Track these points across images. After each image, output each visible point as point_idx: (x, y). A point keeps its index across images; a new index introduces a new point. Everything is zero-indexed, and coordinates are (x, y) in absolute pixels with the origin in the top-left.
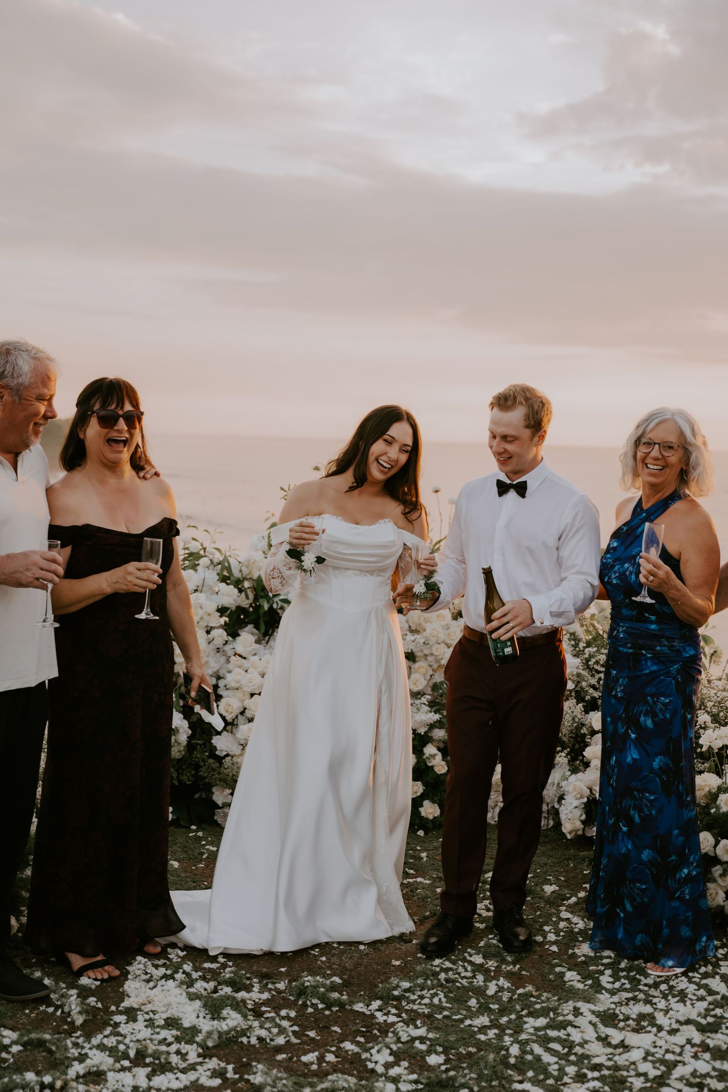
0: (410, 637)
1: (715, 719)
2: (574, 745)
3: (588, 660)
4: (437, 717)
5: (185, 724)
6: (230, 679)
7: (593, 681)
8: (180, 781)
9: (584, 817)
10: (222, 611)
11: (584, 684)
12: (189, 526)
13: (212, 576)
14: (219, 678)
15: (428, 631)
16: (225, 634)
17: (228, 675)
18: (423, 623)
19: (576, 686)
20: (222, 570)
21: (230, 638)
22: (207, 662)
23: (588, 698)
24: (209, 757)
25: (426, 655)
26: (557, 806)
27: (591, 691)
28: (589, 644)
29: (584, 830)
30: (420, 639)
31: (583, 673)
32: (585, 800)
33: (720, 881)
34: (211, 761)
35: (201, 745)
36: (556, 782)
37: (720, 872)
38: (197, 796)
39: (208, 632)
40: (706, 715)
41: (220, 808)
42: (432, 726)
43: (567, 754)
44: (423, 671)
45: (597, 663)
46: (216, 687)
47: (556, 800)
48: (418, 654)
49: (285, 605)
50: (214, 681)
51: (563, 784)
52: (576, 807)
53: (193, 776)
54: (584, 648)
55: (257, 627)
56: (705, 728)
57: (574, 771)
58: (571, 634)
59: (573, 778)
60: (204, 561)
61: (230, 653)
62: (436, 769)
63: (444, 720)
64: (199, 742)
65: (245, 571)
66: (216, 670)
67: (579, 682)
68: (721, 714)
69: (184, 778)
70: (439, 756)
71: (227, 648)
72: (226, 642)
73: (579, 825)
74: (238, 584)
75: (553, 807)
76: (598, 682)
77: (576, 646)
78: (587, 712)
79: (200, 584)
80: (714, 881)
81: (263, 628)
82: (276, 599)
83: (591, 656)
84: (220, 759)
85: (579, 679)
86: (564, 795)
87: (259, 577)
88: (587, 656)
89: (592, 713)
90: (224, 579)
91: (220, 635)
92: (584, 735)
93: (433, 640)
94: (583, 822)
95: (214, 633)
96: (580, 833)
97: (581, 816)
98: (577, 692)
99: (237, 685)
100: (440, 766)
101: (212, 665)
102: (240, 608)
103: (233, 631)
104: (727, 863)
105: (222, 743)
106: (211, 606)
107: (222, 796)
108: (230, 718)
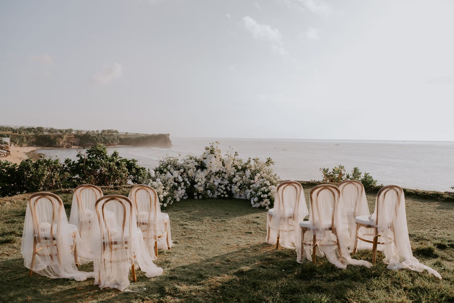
0: (225, 170)
4: (229, 182)
5: (190, 183)
7: (253, 176)
8: (189, 192)
10: (195, 166)
13: (194, 161)
14: (195, 177)
17: (196, 176)
18: (227, 168)
24: (193, 188)
25: (228, 173)
26: (246, 195)
35: (192, 186)
38: (192, 194)
39: (193, 169)
41: (195, 196)
42: (228, 184)
44: (227, 175)
46: (194, 178)
48: (226, 173)
49: (205, 165)
51: (247, 192)
53: (191, 191)
60: (193, 158)
65: (199, 160)
67: (251, 176)
70: (229, 188)
71: (196, 172)
74: (198, 162)
79: (192, 162)
80: (264, 201)
81: (202, 169)
84: (195, 188)
87: (201, 161)
90: (195, 161)
91: (195, 170)
100: (229, 189)
101: (194, 175)
102: (198, 166)
103: (197, 169)
104: (265, 198)
105: (195, 186)
106: (194, 165)
107: (195, 194)
108: (196, 182)
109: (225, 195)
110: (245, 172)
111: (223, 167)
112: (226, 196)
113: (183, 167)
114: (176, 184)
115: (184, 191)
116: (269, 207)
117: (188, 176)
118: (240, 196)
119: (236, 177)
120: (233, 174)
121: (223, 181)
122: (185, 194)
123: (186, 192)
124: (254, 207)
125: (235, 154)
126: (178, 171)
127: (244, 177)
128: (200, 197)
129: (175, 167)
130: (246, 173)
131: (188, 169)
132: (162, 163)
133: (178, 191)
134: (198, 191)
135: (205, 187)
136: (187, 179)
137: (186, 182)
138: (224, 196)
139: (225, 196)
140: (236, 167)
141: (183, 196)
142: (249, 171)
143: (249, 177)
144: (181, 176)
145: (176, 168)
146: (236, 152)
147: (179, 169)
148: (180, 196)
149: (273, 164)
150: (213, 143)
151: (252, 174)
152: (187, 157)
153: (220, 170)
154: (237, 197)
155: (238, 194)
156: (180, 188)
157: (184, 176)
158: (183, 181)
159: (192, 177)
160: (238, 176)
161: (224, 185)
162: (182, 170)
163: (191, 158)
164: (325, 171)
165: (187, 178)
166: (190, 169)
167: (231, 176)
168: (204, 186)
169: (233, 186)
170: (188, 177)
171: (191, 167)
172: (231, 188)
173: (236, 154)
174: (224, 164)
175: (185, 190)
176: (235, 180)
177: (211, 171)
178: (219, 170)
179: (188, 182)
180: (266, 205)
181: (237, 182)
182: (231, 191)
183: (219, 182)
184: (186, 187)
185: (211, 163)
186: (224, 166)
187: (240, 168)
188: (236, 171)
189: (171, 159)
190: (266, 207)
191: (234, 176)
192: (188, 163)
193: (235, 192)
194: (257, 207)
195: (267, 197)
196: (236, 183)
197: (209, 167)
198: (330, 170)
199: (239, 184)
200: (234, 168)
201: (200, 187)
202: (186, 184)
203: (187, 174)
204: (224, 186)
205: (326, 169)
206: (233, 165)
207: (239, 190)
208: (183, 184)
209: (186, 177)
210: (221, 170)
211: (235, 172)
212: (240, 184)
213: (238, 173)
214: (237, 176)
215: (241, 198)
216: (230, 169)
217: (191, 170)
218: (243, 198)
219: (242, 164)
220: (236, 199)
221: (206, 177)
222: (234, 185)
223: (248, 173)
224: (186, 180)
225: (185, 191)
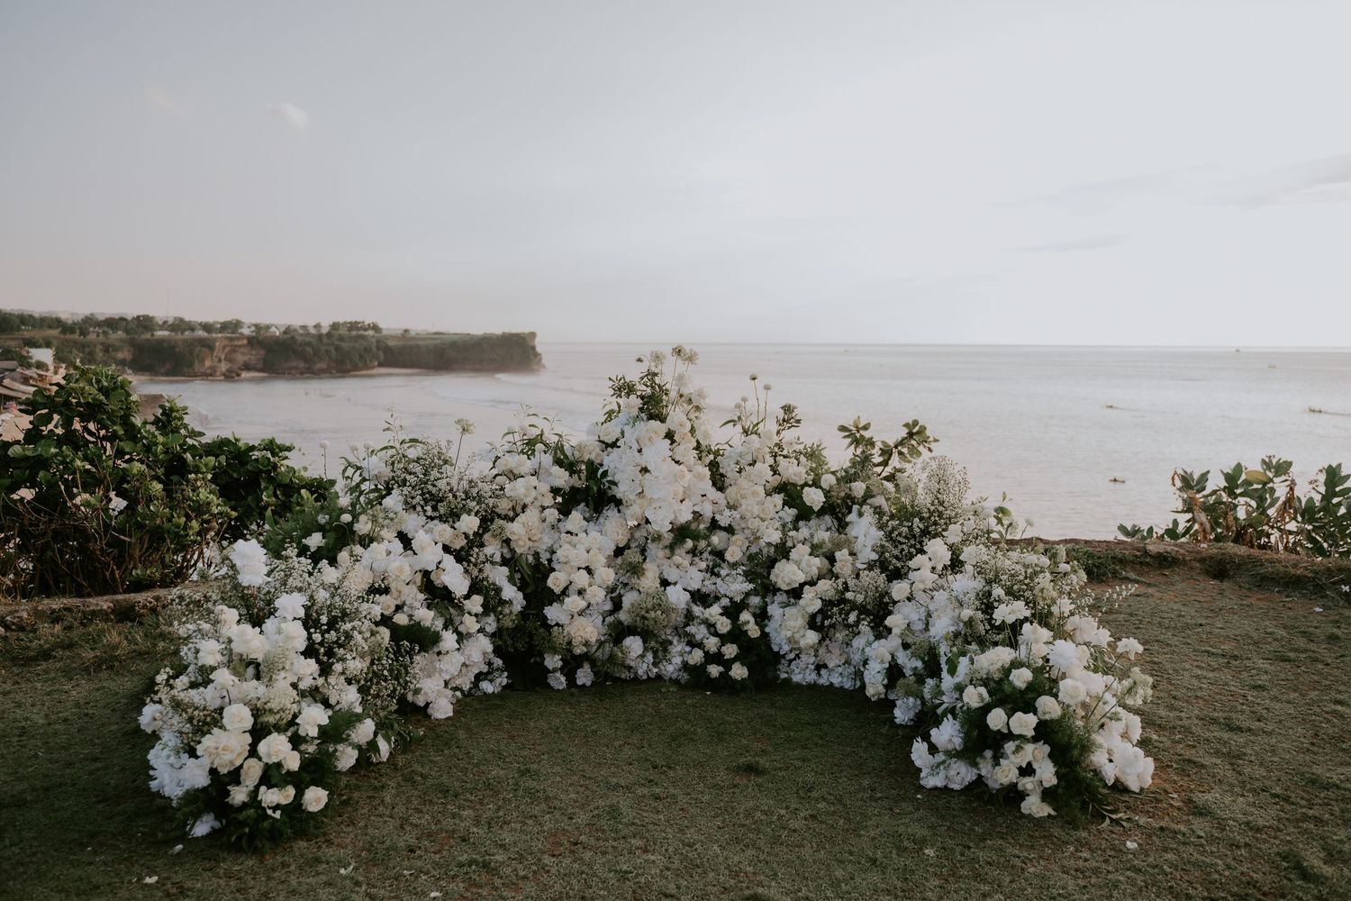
0: (727, 513)
1: (1009, 592)
2: (878, 612)
3: (891, 532)
4: (751, 586)
5: (520, 595)
6: (560, 554)
7: (896, 552)
8: (516, 649)
9: (886, 682)
10: (555, 491)
11: (887, 555)
12: (529, 415)
13: (549, 458)
15: (744, 506)
16: (557, 512)
17: (559, 551)
18: (740, 499)
19: (880, 557)
20: (556, 453)
21: (562, 517)
22: (540, 539)
23: (891, 567)
24: (541, 626)
25: (744, 529)
26: (862, 669)
27: (894, 561)
28: (892, 517)
29: (886, 694)
30: (736, 514)
31: (887, 544)
32: (887, 665)
33: (1012, 757)
34: (542, 630)
35: (533, 615)
36: (861, 648)
37: (1013, 748)
38: (532, 660)
39: (542, 512)
40: (1000, 588)
41: (552, 672)
42: (747, 594)
43: (869, 623)
44: (739, 543)
45: (900, 534)
46: (550, 561)
47: (862, 663)
48: (736, 527)
49: (613, 487)
50: (548, 556)
51: (867, 650)
52: (879, 672)
53: (528, 642)
54: (888, 521)
55: (587, 506)
56: (1000, 601)
57: (878, 637)
58: (876, 508)
59: (876, 644)
60: (540, 447)
61: (563, 530)
62: (750, 633)
63: (759, 588)
64: (533, 612)
65: (577, 454)
66: (549, 545)
67: (883, 553)
68: (1015, 587)
69: (519, 645)
70: (752, 620)
71: (561, 525)
72: (559, 520)
73: (881, 689)
74: (572, 467)
75: (859, 669)
76: (901, 553)
77: (880, 519)
78: (890, 580)
79: (537, 466)
80: (1008, 758)
81: (592, 505)
82: (604, 480)
83: (894, 529)
84: (549, 627)
85: (882, 550)
86: (868, 659)
87: (589, 459)
88: (889, 528)
89: (895, 582)
90: (558, 462)
91: (553, 514)
92: (887, 604)
93: (748, 515)
94: (885, 686)
95: (547, 511)
96: (883, 696)
97: (883, 680)
98: (881, 562)
99: (566, 560)
100: (753, 631)
101: (546, 541)
102: (573, 488)
103: (565, 511)
104: (1020, 737)
105: (553, 613)
106: (544, 488)
107: (552, 661)
108: (557, 590)
109: (728, 665)
110: (842, 526)
111: (714, 494)
112: (739, 672)
113: (479, 499)
114: (426, 617)
115: (480, 649)
116: (1044, 799)
117: (512, 551)
118: (819, 667)
119: (793, 555)
120: (775, 537)
121: (718, 575)
122: (490, 664)
123: (497, 651)
124: (936, 788)
125: (781, 415)
126: (446, 527)
127: (842, 555)
128: (584, 676)
129: (434, 499)
130: (852, 531)
131: (514, 508)
132: (357, 479)
133: (439, 653)
134: (570, 643)
135: (611, 613)
136: (505, 570)
137: (498, 590)
138: (725, 675)
139: (732, 673)
140: (790, 493)
141: (479, 677)
142: (869, 517)
143: (874, 556)
144: (461, 556)
145: (435, 508)
146: (788, 409)
147: (453, 516)
148: (458, 682)
149: (930, 450)
150: (657, 358)
151: (889, 536)
152: (510, 438)
153: (697, 516)
154: (801, 674)
155: (808, 659)
156: (449, 639)
157: (489, 550)
158: (475, 588)
159: (536, 555)
160: (807, 549)
161: (725, 602)
162: (470, 523)
163: (530, 445)
164: (1189, 484)
165: (505, 562)
166: (524, 507)
167: (765, 551)
168: (608, 606)
169: (774, 610)
170: (510, 561)
171: (528, 500)
172: (762, 617)
173: (789, 417)
174: (722, 475)
175: (493, 636)
176: (786, 574)
177: (647, 522)
178: (694, 513)
179: (510, 592)
180: (1027, 783)
181: (802, 585)
182: (765, 635)
183: (695, 586)
184: (498, 620)
185: (645, 470)
186: (721, 489)
187: (814, 498)
188: (789, 519)
189: (413, 453)
190: (1022, 796)
191: (783, 551)
192: (513, 476)
193: (786, 648)
194: (957, 787)
195: (1030, 733)
196: (796, 593)
197: (632, 497)
198: (1216, 482)
199: (811, 601)
200: (778, 499)
201: (580, 621)
202: (493, 603)
203: (507, 541)
204: (726, 612)
205: (1196, 477)
206: (775, 481)
207: (812, 637)
208: (476, 603)
209: (498, 558)
210: (707, 510)
211: (784, 526)
212: (818, 605)
213: (804, 532)
214: (801, 552)
215: (823, 681)
216: (756, 510)
217: (531, 516)
218: (836, 680)
219: (828, 480)
220: (798, 685)
221: (619, 552)
222: (785, 605)
223: (865, 531)
224: (499, 575)
225: (490, 648)
